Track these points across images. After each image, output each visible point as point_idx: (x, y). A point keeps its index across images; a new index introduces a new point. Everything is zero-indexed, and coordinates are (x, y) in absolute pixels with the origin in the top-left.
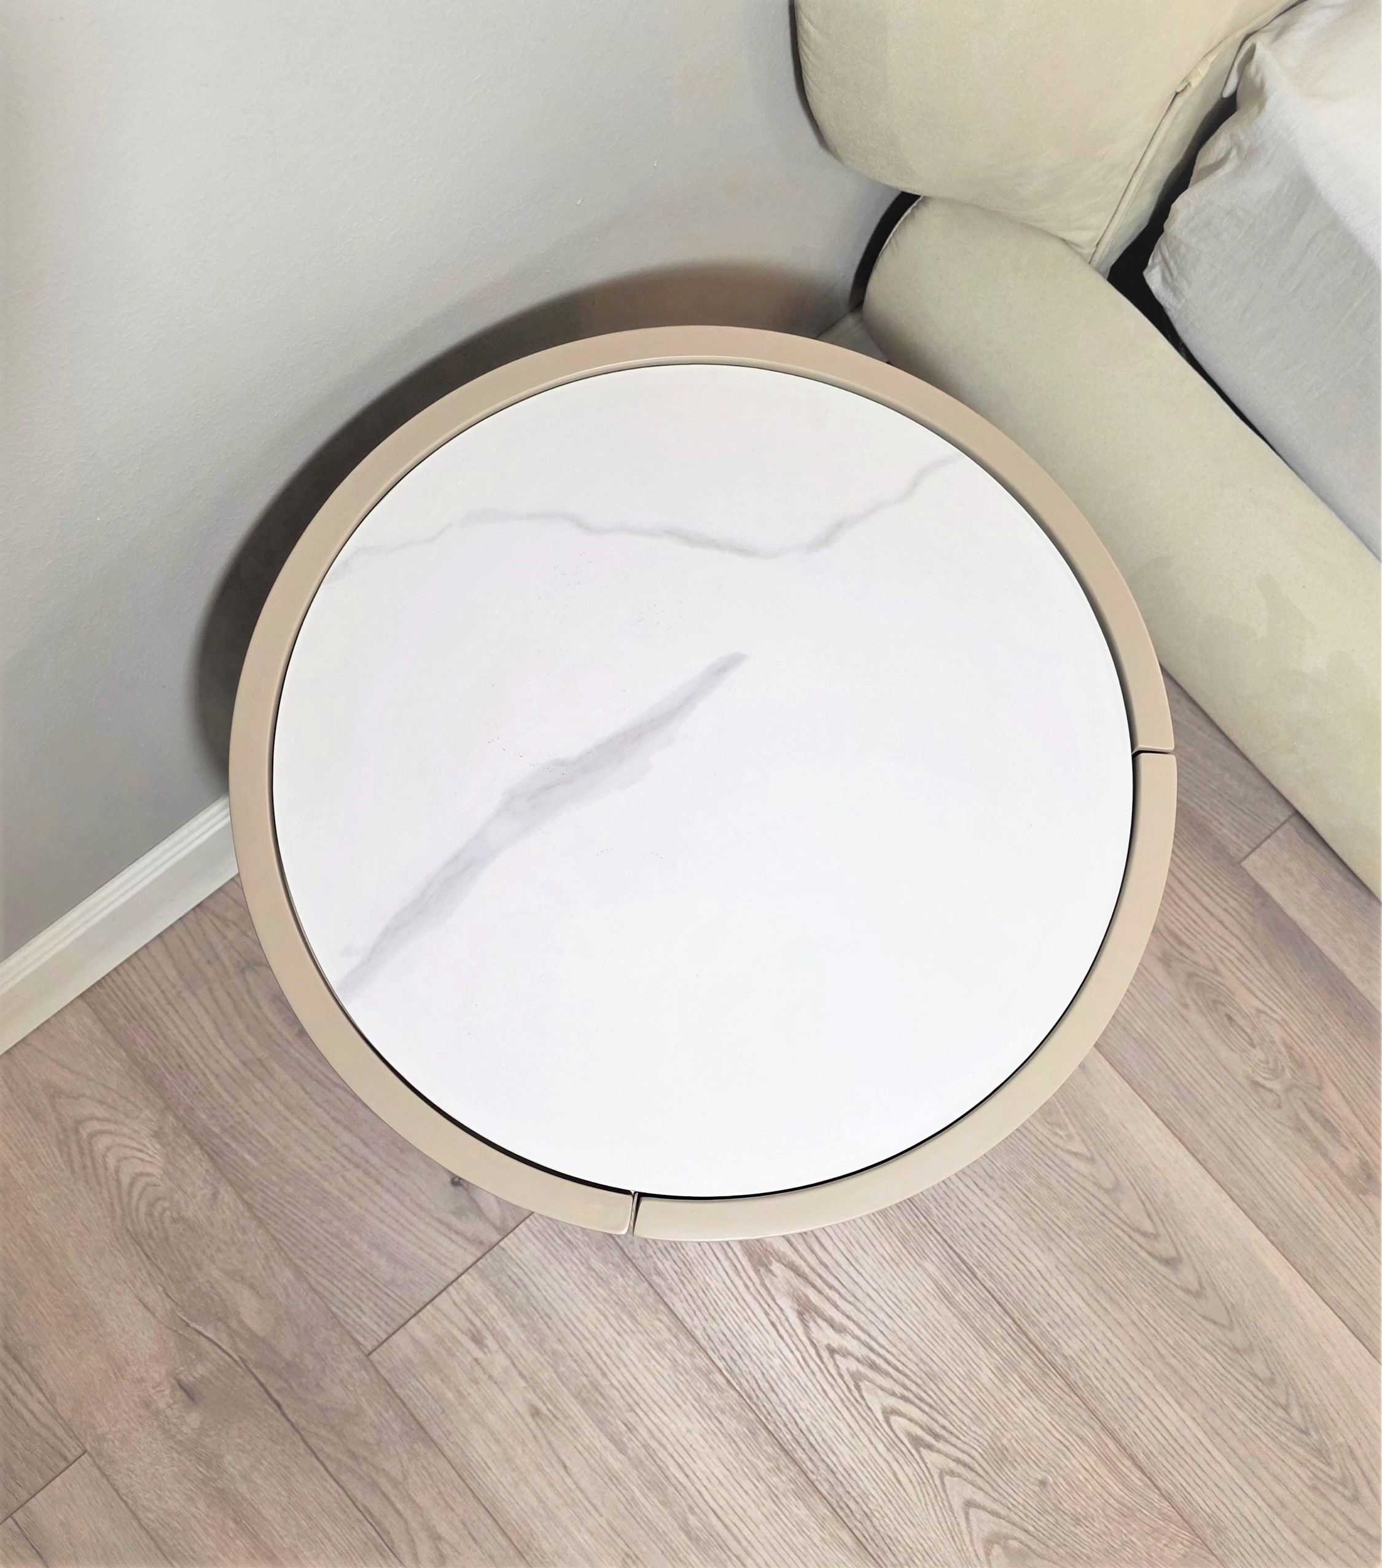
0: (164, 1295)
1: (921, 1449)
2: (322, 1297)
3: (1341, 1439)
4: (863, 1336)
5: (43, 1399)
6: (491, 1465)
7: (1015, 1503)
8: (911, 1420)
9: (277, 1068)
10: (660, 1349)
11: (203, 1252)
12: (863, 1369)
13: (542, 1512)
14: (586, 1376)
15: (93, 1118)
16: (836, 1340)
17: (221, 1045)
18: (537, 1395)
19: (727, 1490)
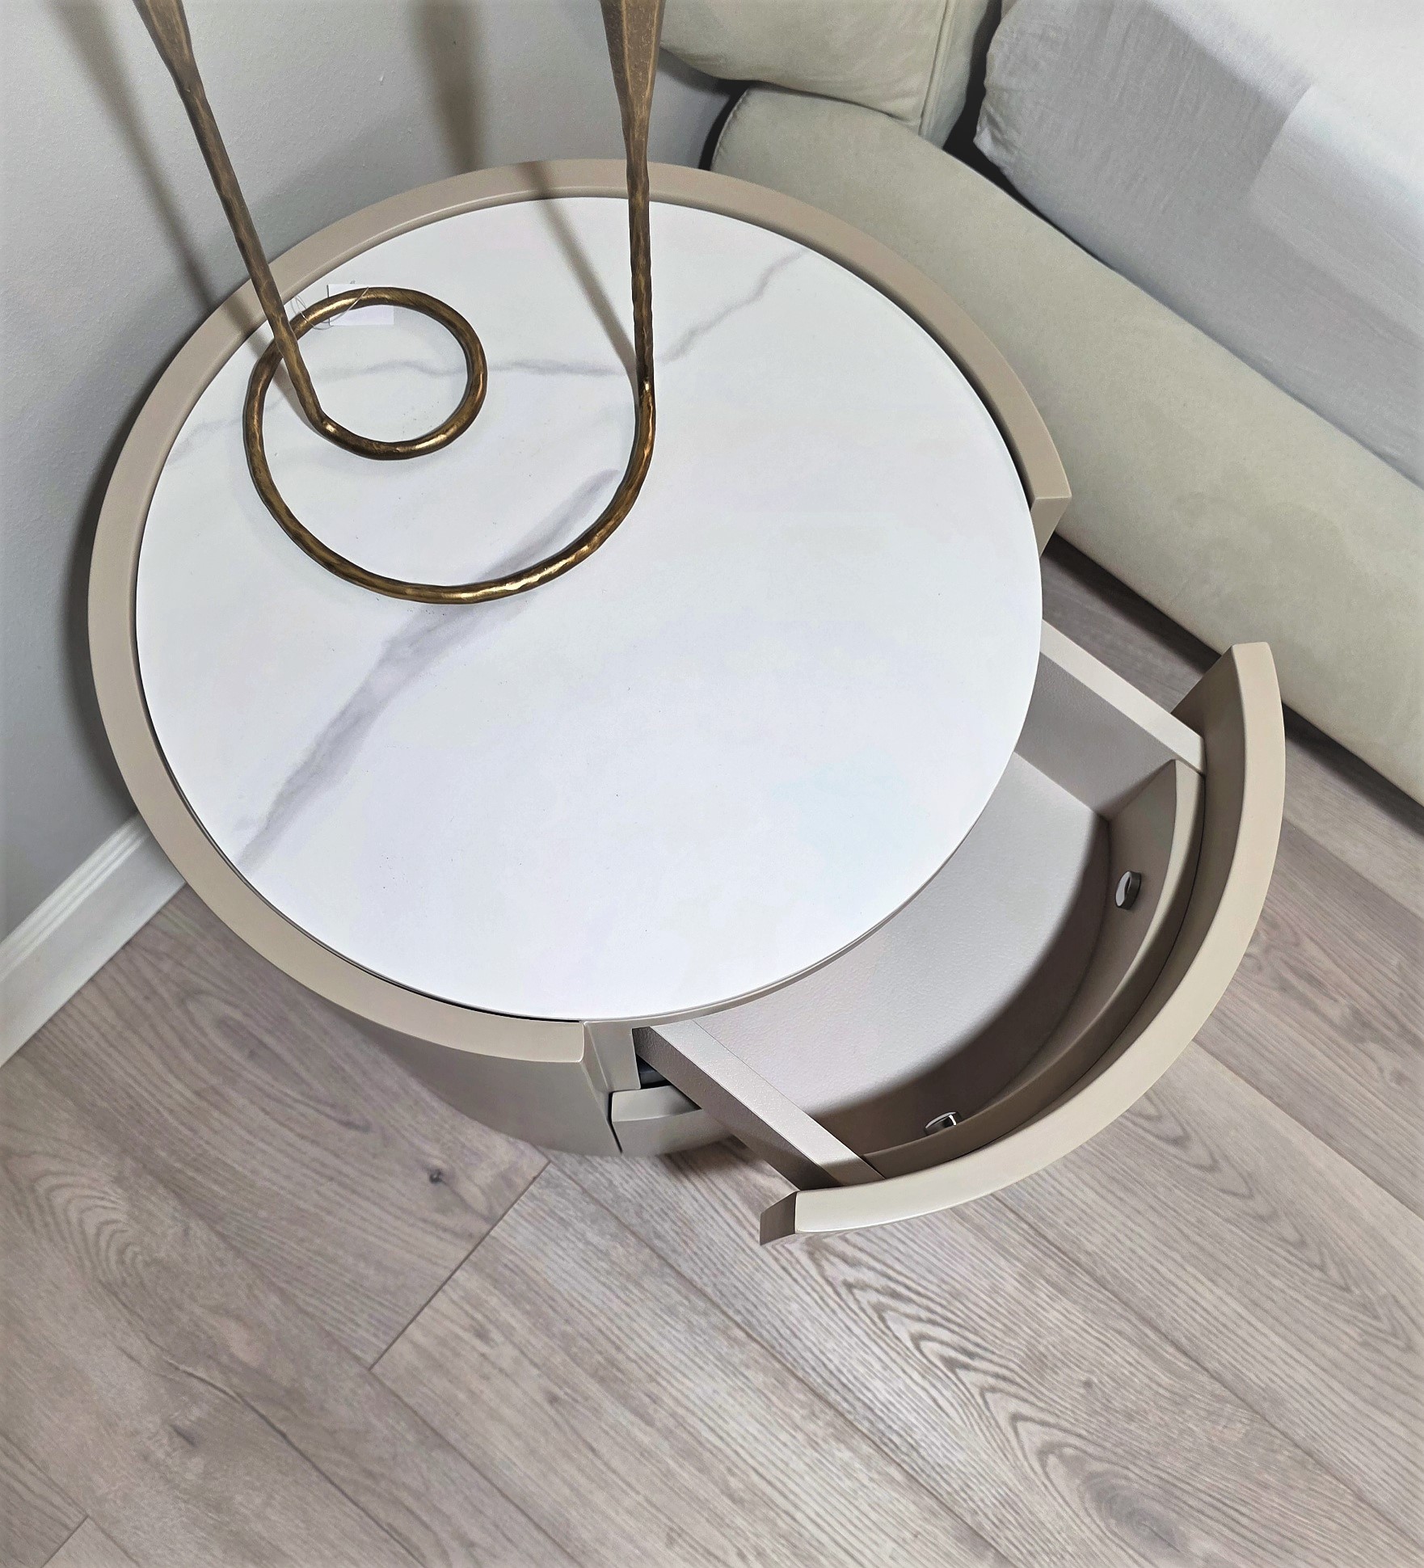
0: (147, 1342)
1: (958, 1370)
2: (312, 1316)
3: (1383, 1291)
4: (878, 1266)
5: (34, 1469)
6: (515, 1460)
7: (1064, 1410)
8: (942, 1343)
9: (232, 1094)
10: (672, 1313)
11: (182, 1291)
12: (884, 1300)
13: (575, 1499)
14: (600, 1353)
15: (47, 1173)
16: (851, 1275)
17: (171, 1079)
18: (551, 1380)
19: (764, 1445)
